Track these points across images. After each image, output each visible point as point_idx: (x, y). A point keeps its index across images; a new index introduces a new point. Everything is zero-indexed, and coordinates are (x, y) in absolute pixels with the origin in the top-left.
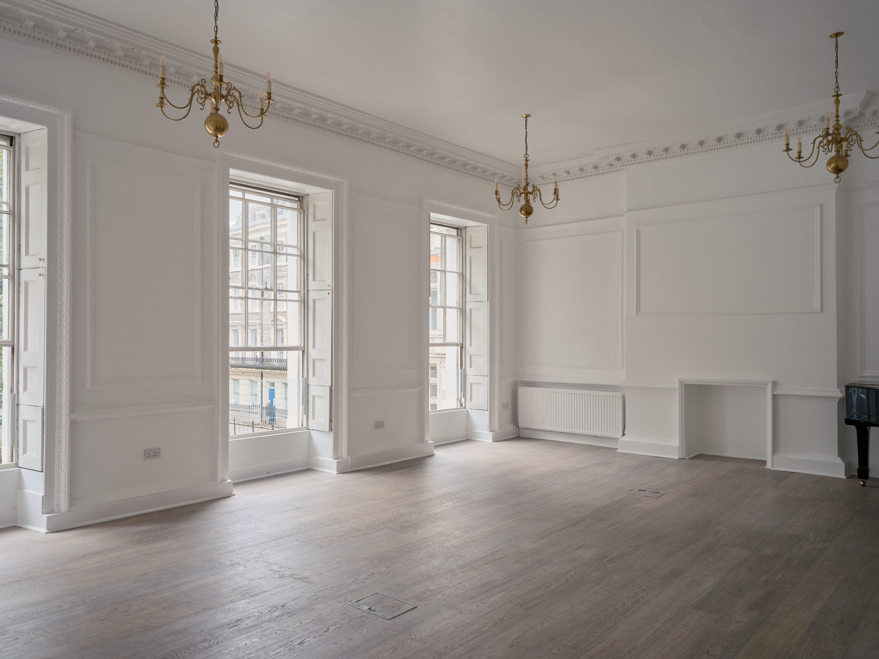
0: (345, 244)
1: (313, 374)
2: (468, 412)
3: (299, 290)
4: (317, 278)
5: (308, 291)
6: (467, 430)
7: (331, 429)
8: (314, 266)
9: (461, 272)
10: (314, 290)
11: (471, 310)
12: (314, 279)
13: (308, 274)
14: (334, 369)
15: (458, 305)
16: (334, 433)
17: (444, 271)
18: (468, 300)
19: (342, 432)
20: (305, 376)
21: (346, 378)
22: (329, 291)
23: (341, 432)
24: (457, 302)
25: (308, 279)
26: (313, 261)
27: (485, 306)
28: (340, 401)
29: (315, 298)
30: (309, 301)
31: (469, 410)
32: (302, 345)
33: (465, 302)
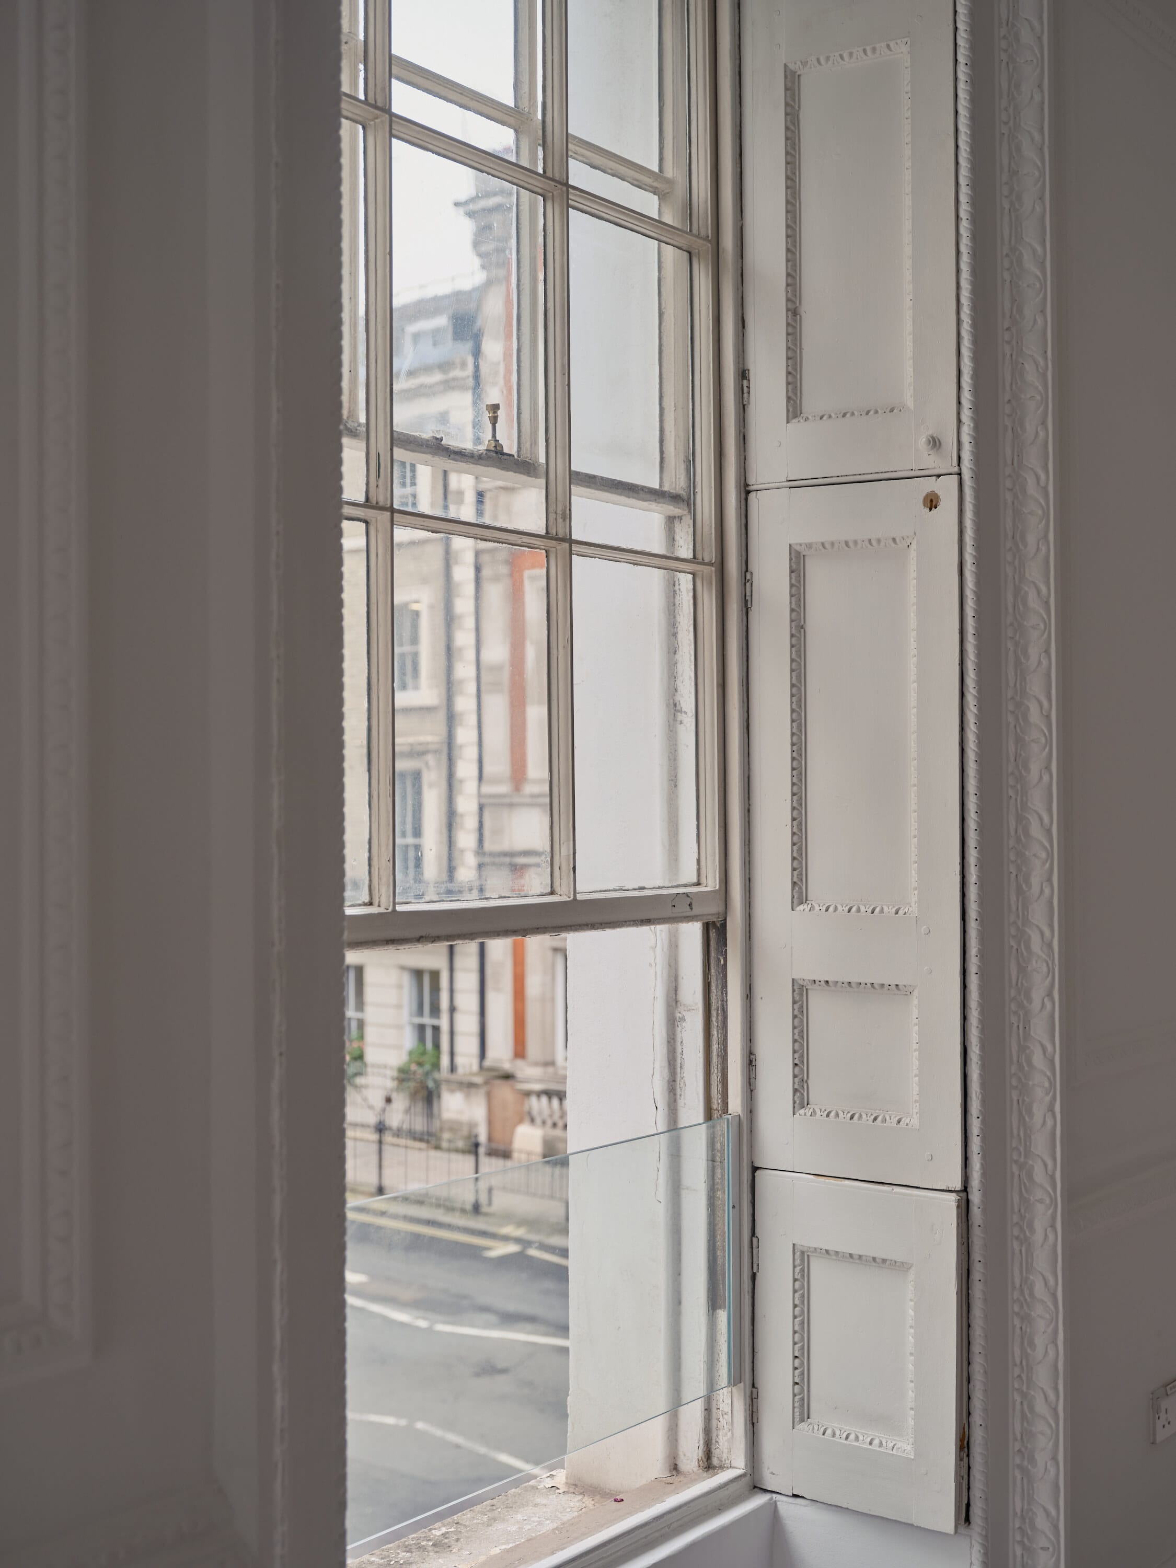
0: (1029, 152)
1: (795, 1091)
3: (676, 482)
4: (811, 402)
5: (746, 491)
7: (965, 1515)
8: (794, 312)
10: (794, 484)
12: (794, 409)
13: (743, 375)
14: (983, 1058)
16: (986, 1537)
19: (1033, 1526)
20: (736, 1104)
21: (1050, 1123)
22: (930, 485)
23: (1023, 1518)
25: (743, 408)
26: (788, 275)
28: (1016, 1295)
29: (799, 537)
30: (754, 565)
32: (712, 883)
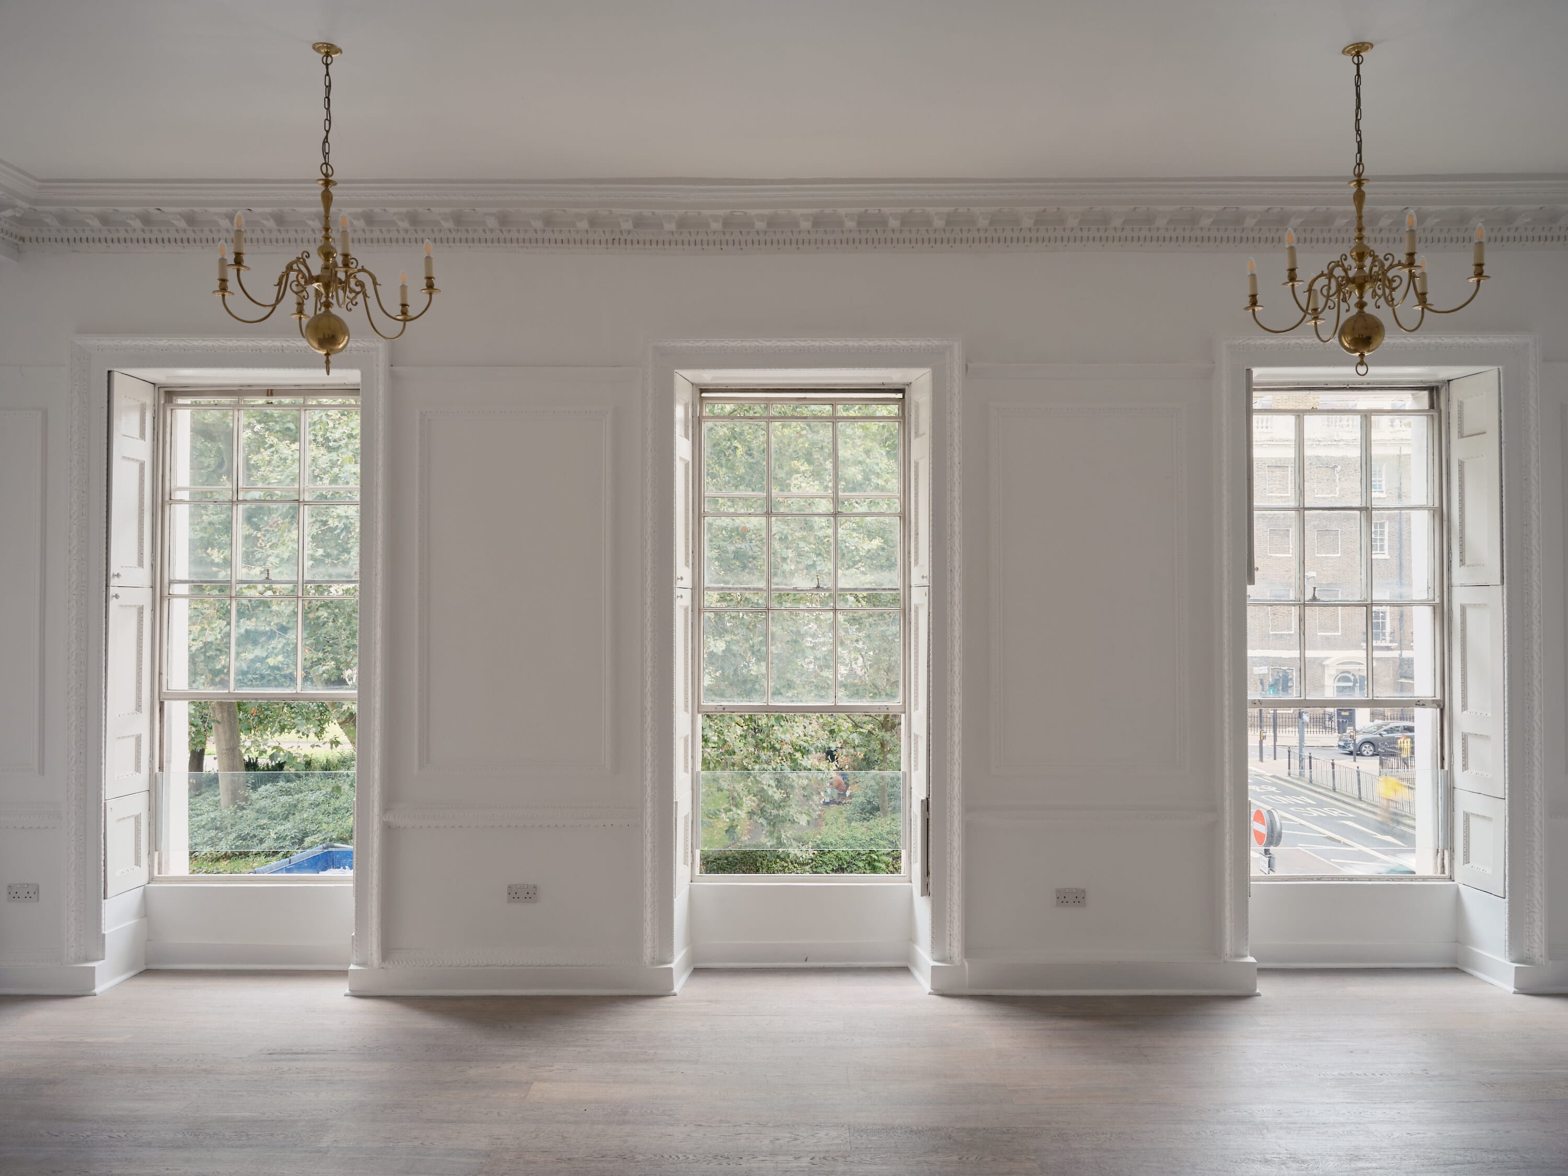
2: (1458, 889)
6: (1457, 941)
9: (1437, 505)
11: (1463, 609)
15: (1431, 597)
17: (1366, 509)
18: (1456, 580)
24: (1428, 588)
27: (1496, 597)
31: (1461, 886)
33: (1450, 586)
